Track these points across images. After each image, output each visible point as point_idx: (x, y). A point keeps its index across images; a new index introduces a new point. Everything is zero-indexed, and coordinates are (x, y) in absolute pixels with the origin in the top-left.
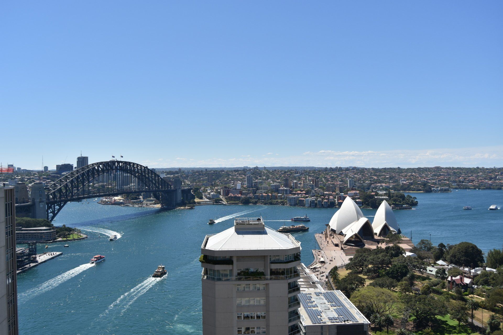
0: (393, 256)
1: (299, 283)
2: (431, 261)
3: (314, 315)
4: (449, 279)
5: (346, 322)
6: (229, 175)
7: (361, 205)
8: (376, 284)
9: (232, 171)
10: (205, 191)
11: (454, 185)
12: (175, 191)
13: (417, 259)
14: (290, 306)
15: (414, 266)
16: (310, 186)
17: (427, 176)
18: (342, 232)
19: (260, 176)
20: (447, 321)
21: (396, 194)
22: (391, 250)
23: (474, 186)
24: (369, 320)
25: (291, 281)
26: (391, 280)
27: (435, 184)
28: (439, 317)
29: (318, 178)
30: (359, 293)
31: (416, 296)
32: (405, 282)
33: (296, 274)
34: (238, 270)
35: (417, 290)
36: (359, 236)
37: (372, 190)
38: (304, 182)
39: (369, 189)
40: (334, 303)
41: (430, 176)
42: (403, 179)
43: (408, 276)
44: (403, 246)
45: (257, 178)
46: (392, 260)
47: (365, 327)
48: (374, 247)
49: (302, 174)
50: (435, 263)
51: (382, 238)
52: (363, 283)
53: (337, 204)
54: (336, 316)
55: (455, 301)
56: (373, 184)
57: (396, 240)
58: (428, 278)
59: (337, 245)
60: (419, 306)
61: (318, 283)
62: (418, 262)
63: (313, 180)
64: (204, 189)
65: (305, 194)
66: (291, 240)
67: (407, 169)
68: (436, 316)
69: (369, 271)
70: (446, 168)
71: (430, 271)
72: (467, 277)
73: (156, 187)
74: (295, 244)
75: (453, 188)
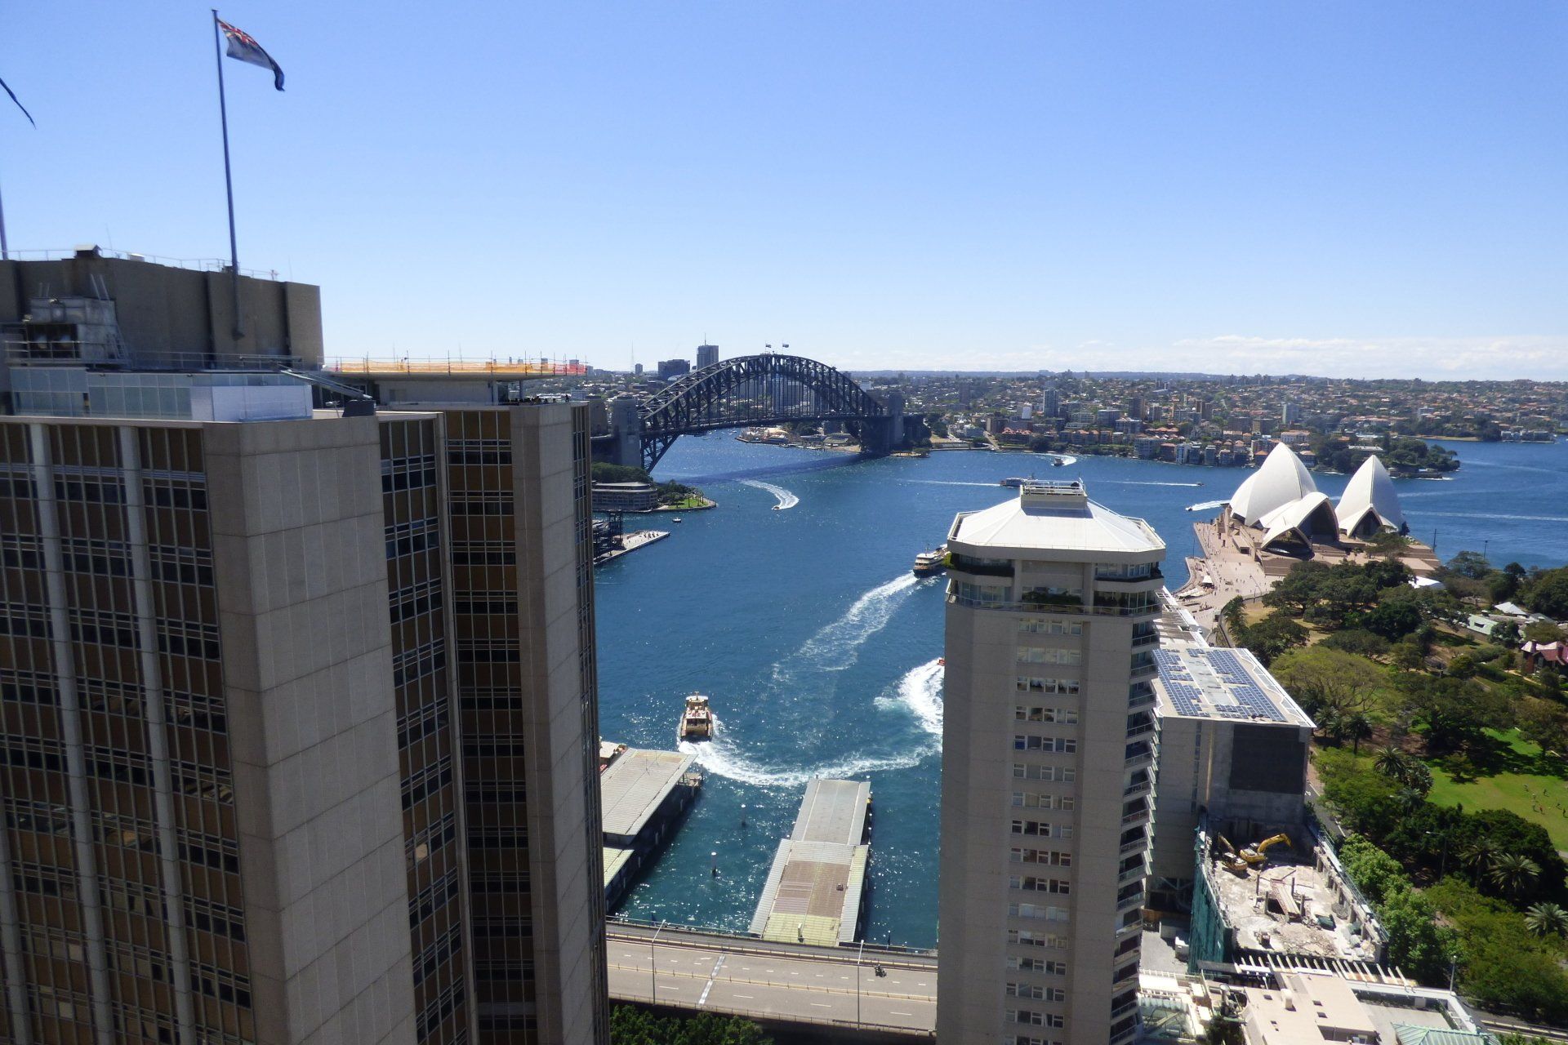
0: (1382, 583)
1: (1158, 627)
2: (1482, 602)
3: (1182, 696)
4: (1528, 647)
5: (1257, 719)
6: (1006, 388)
7: (1312, 464)
8: (1336, 643)
9: (1013, 380)
10: (953, 421)
12: (890, 419)
13: (1445, 595)
14: (1134, 674)
15: (1436, 611)
16: (1191, 416)
17: (1491, 401)
18: (1259, 522)
19: (1075, 393)
20: (1510, 744)
21: (1403, 442)
22: (1379, 570)
24: (1313, 720)
25: (1139, 620)
26: (1373, 637)
27: (1511, 421)
28: (1489, 732)
29: (1210, 399)
30: (1293, 660)
31: (1434, 681)
32: (1408, 644)
33: (1150, 606)
34: (1024, 588)
35: (1439, 666)
36: (1301, 533)
37: (1343, 431)
38: (1176, 407)
39: (1334, 427)
40: (1230, 676)
41: (1499, 403)
42: (1426, 407)
43: (1419, 631)
44: (1410, 562)
45: (1067, 397)
47: (1301, 733)
48: (1335, 560)
49: (1174, 388)
50: (1492, 609)
51: (1357, 541)
52: (1305, 639)
53: (1252, 459)
54: (1235, 703)
55: (1537, 700)
56: (1348, 415)
57: (1393, 548)
58: (1470, 640)
59: (1245, 551)
60: (1439, 702)
61: (1195, 628)
62: (1448, 602)
63: (1198, 403)
64: (951, 417)
65: (1176, 433)
67: (1439, 383)
68: (1483, 730)
69: (1320, 612)
70: (1548, 384)
71: (1477, 625)
73: (852, 409)
75: (1558, 433)
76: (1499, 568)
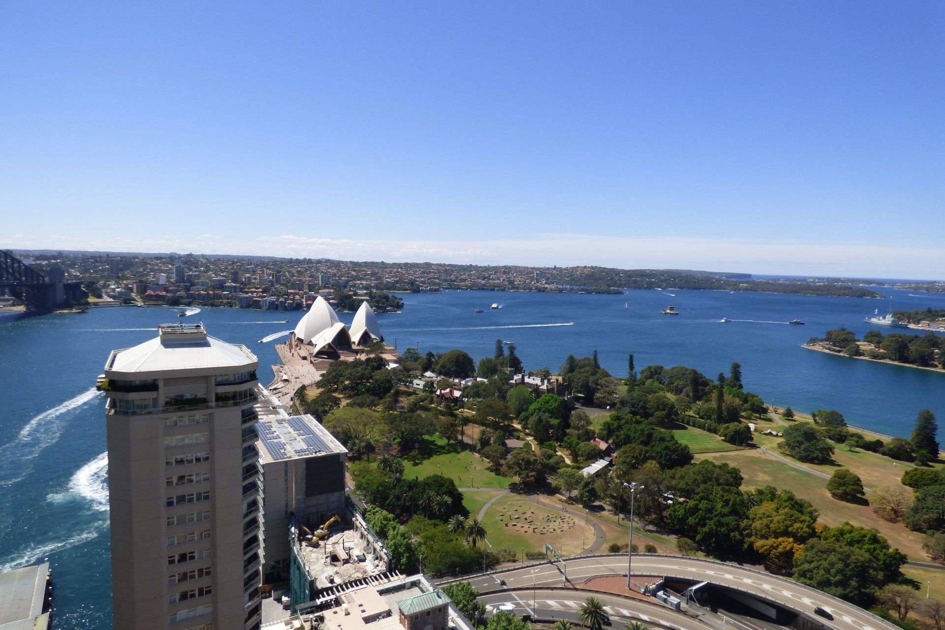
0: (374, 369)
1: (257, 409)
2: (418, 373)
3: (276, 449)
4: (438, 393)
5: (318, 453)
6: (147, 263)
7: (336, 307)
8: (355, 404)
9: (151, 258)
10: (106, 286)
11: (445, 284)
12: (52, 285)
13: (402, 371)
14: (244, 441)
16: (269, 282)
17: (415, 272)
18: (311, 341)
19: (196, 267)
20: (435, 441)
21: (378, 294)
22: (372, 362)
23: (466, 286)
24: (346, 448)
25: (245, 407)
26: (372, 398)
27: (424, 282)
28: (426, 437)
29: (279, 272)
30: (334, 417)
31: (401, 415)
32: (388, 399)
33: (253, 397)
34: (166, 397)
35: (403, 408)
36: (333, 346)
37: (350, 289)
38: (260, 277)
39: (345, 287)
40: (302, 432)
41: (418, 274)
42: (387, 276)
43: (392, 391)
44: (386, 356)
45: (191, 270)
46: (373, 374)
47: (341, 457)
48: (351, 359)
49: (257, 266)
50: (423, 376)
51: (361, 347)
52: (338, 404)
53: (305, 305)
54: (305, 447)
55: (444, 418)
56: (352, 281)
57: (378, 350)
58: (414, 393)
59: (304, 358)
60: (405, 427)
61: (280, 407)
62: (403, 375)
63: (273, 274)
64: (105, 284)
65: (262, 292)
66: (244, 353)
68: (423, 437)
69: (346, 388)
70: (437, 265)
71: (417, 384)
72: (457, 390)
74: (250, 359)
75: (443, 288)
76: (424, 355)
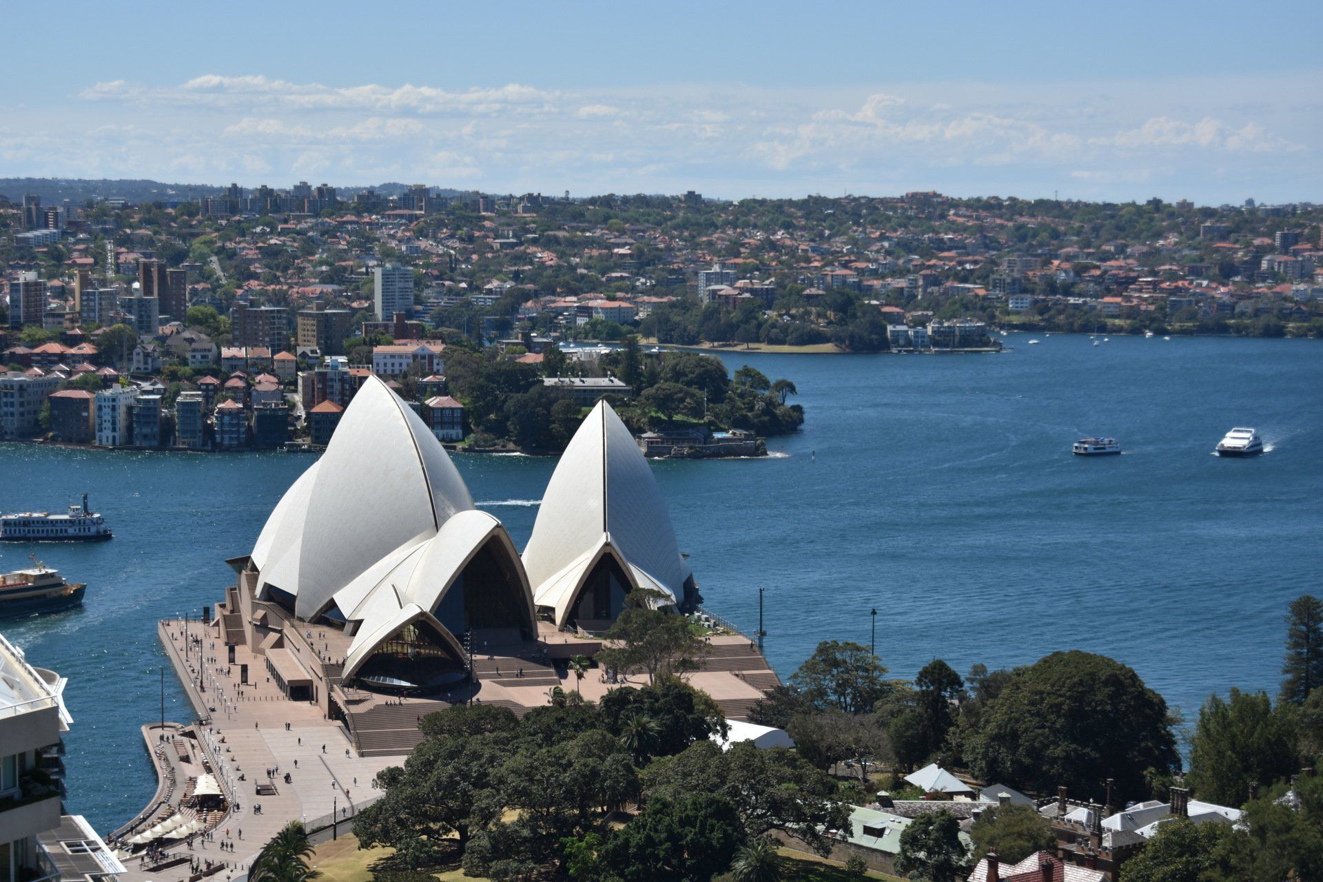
0: (647, 747)
2: (878, 771)
7: (456, 432)
11: (1018, 307)
13: (792, 763)
15: (777, 807)
16: (128, 306)
17: (859, 249)
18: (332, 605)
21: (671, 362)
22: (639, 711)
23: (1132, 313)
27: (904, 298)
29: (179, 257)
36: (442, 629)
37: (526, 337)
38: (85, 282)
39: (504, 327)
41: (876, 254)
42: (716, 268)
43: (740, 865)
44: (711, 684)
46: (642, 774)
48: (534, 697)
49: (75, 226)
50: (899, 786)
51: (581, 637)
53: (302, 424)
56: (535, 295)
57: (666, 649)
58: (855, 876)
59: (301, 691)
62: (799, 780)
63: (147, 269)
65: (92, 359)
67: (743, 203)
70: (976, 205)
71: (868, 830)
72: (1081, 862)
74: (24, 693)
75: (1010, 327)
76: (905, 679)
